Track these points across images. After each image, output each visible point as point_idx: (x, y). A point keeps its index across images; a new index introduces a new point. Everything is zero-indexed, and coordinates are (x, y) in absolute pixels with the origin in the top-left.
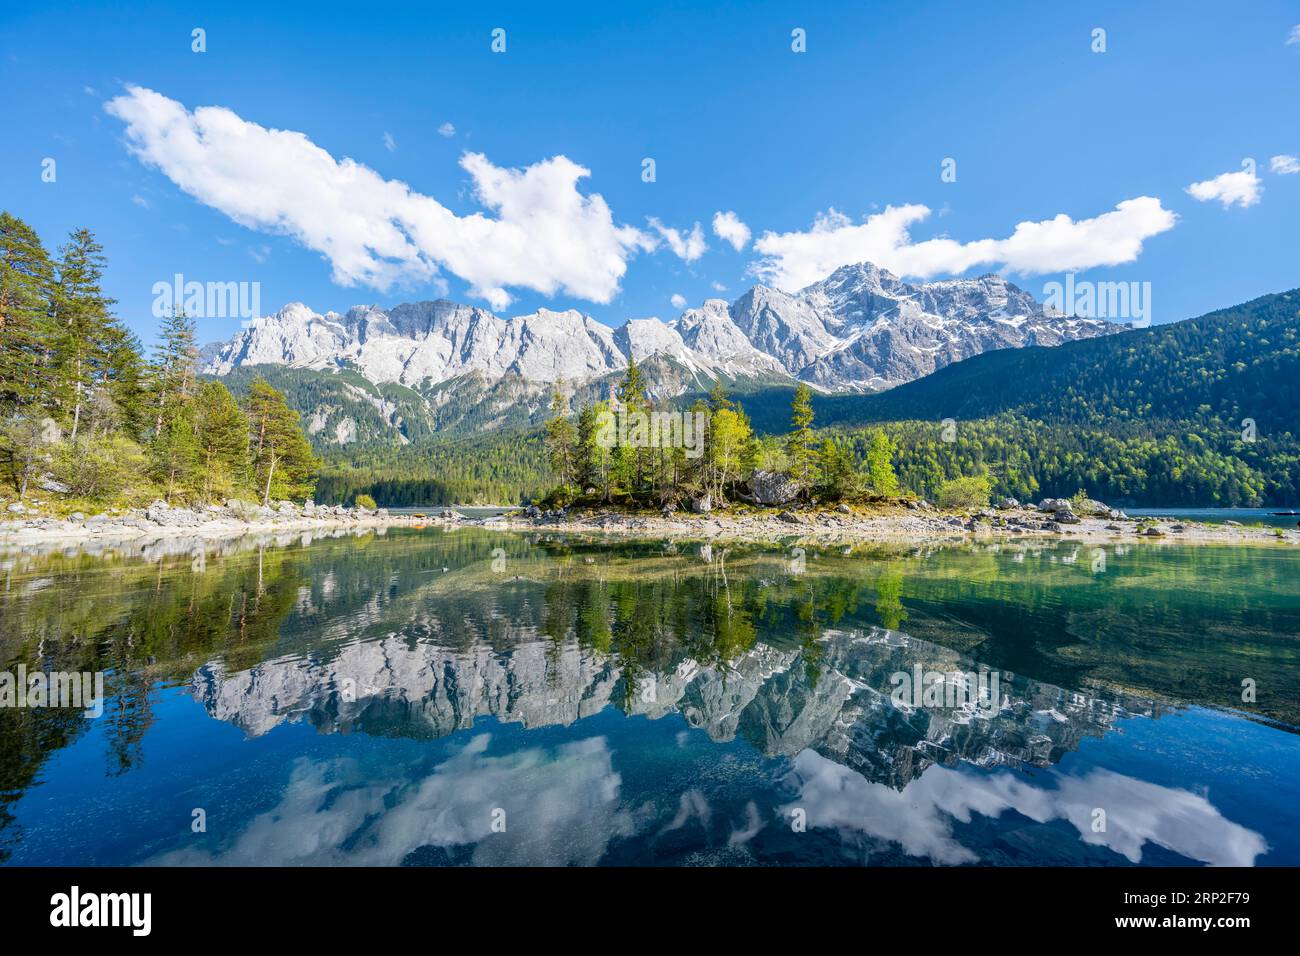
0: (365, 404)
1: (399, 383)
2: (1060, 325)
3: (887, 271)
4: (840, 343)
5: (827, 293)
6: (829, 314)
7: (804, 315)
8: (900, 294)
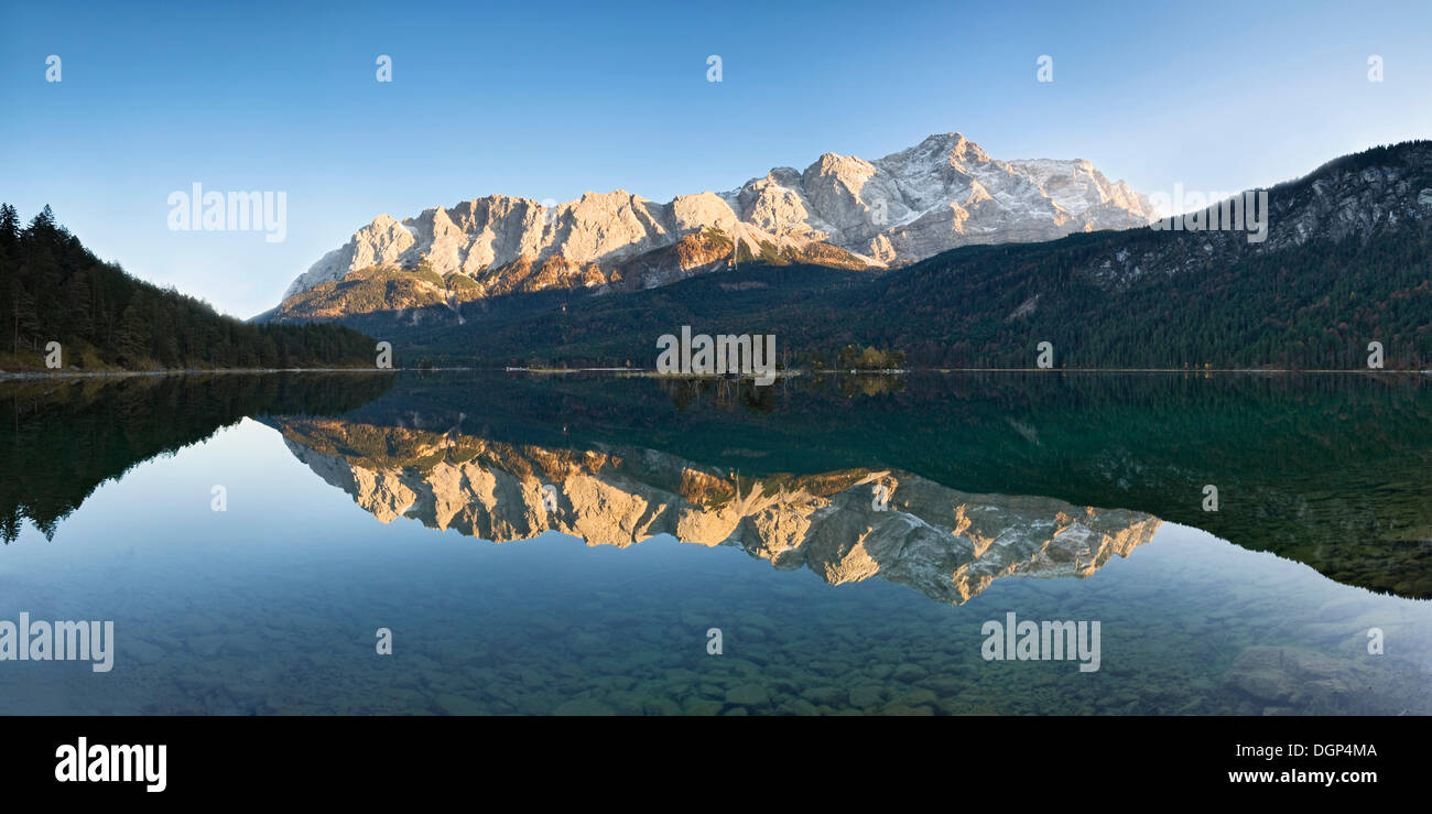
0: (432, 294)
1: (460, 273)
3: (976, 145)
4: (913, 216)
5: (913, 161)
6: (910, 185)
7: (880, 185)
8: (986, 170)
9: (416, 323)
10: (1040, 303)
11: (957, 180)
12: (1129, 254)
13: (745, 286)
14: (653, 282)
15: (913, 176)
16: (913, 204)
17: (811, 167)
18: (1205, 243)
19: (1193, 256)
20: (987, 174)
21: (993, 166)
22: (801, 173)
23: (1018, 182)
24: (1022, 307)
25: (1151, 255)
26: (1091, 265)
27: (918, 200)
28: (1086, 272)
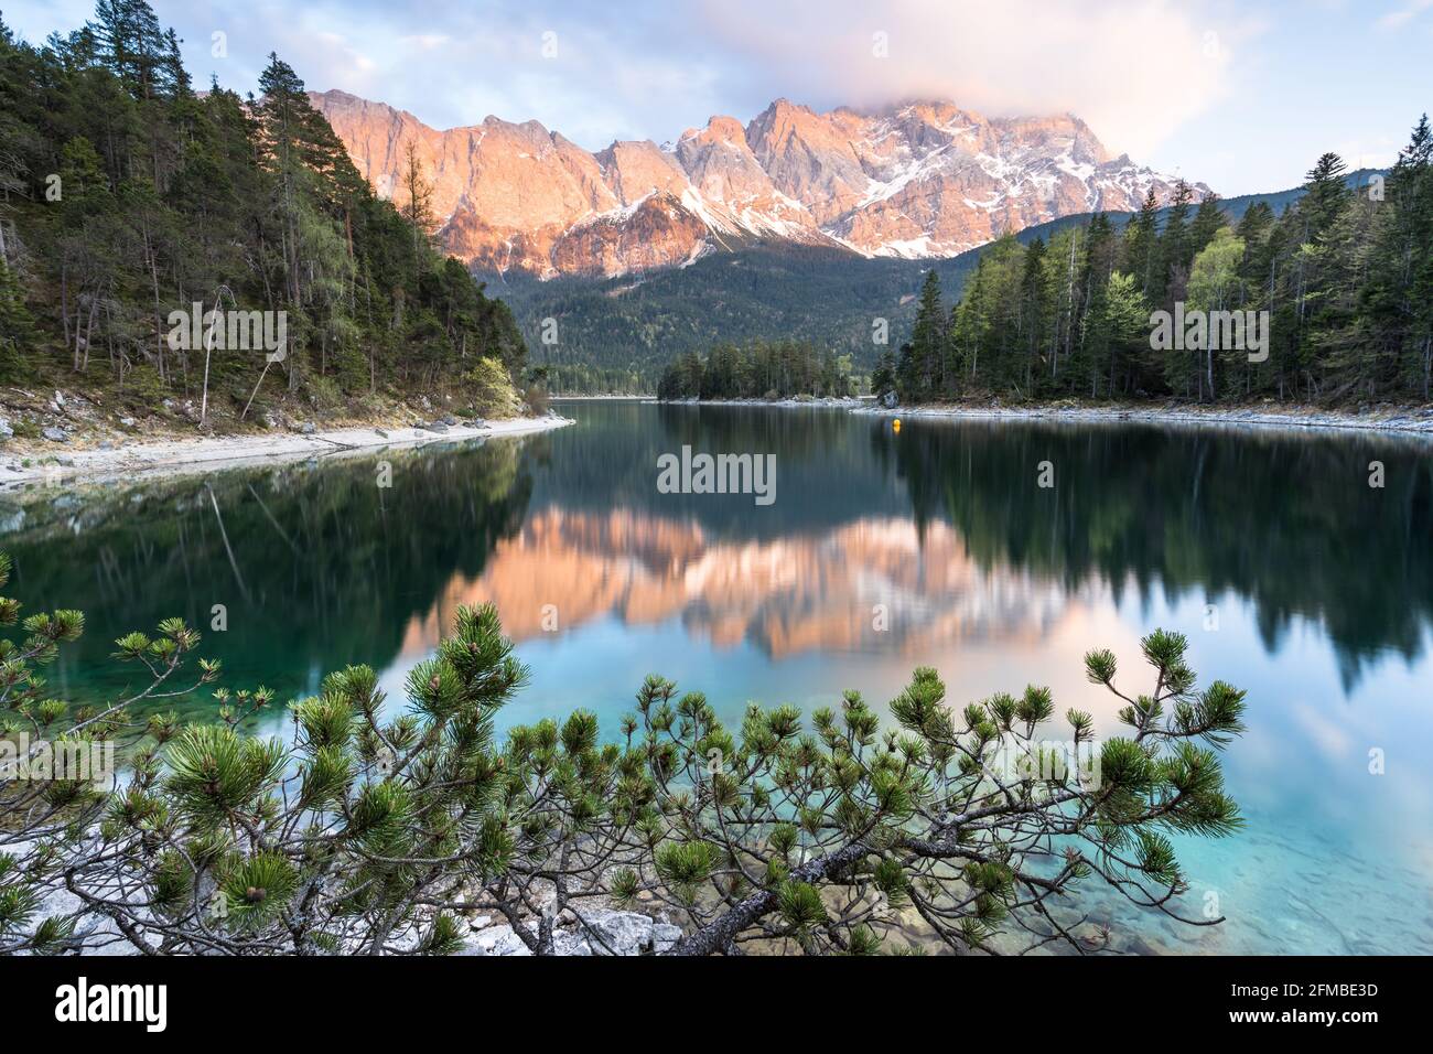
2: (1129, 181)
4: (881, 189)
6: (868, 148)
7: (838, 147)
8: (955, 126)
16: (875, 173)
27: (883, 168)
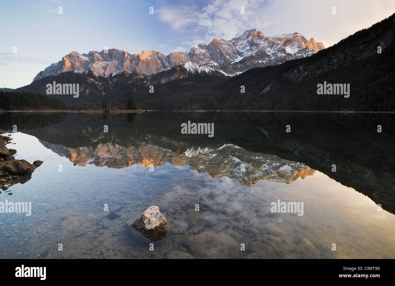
0: (93, 83)
1: (103, 76)
3: (260, 32)
4: (240, 59)
5: (241, 40)
6: (240, 48)
7: (230, 49)
8: (263, 41)
9: (87, 94)
10: (271, 87)
11: (254, 45)
12: (304, 67)
13: (189, 83)
14: (163, 81)
15: (241, 45)
16: (240, 54)
17: (210, 43)
18: (334, 58)
19: (329, 64)
20: (264, 42)
21: (266, 39)
22: (208, 45)
23: (274, 44)
24: (266, 89)
25: (312, 66)
26: (290, 72)
27: (242, 53)
28: (288, 75)
